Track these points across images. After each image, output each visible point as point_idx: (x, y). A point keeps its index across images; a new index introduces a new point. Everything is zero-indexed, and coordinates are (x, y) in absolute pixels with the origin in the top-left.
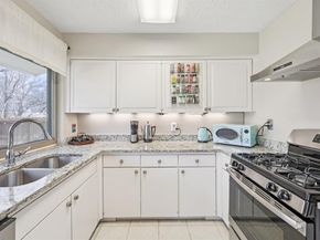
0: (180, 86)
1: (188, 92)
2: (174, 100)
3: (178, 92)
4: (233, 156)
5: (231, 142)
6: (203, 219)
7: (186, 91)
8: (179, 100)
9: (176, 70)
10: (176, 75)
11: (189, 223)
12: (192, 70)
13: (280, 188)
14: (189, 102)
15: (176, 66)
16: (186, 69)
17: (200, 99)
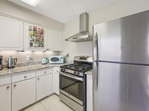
0: (35, 38)
1: (39, 41)
2: (31, 45)
3: (33, 40)
4: (61, 67)
5: (56, 62)
6: (47, 97)
7: (38, 41)
8: (34, 45)
9: (32, 29)
10: (32, 32)
11: (41, 102)
12: (41, 31)
13: (77, 72)
14: (39, 46)
15: (32, 27)
16: (38, 30)
17: (44, 45)
